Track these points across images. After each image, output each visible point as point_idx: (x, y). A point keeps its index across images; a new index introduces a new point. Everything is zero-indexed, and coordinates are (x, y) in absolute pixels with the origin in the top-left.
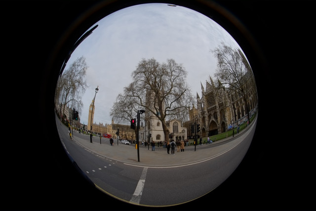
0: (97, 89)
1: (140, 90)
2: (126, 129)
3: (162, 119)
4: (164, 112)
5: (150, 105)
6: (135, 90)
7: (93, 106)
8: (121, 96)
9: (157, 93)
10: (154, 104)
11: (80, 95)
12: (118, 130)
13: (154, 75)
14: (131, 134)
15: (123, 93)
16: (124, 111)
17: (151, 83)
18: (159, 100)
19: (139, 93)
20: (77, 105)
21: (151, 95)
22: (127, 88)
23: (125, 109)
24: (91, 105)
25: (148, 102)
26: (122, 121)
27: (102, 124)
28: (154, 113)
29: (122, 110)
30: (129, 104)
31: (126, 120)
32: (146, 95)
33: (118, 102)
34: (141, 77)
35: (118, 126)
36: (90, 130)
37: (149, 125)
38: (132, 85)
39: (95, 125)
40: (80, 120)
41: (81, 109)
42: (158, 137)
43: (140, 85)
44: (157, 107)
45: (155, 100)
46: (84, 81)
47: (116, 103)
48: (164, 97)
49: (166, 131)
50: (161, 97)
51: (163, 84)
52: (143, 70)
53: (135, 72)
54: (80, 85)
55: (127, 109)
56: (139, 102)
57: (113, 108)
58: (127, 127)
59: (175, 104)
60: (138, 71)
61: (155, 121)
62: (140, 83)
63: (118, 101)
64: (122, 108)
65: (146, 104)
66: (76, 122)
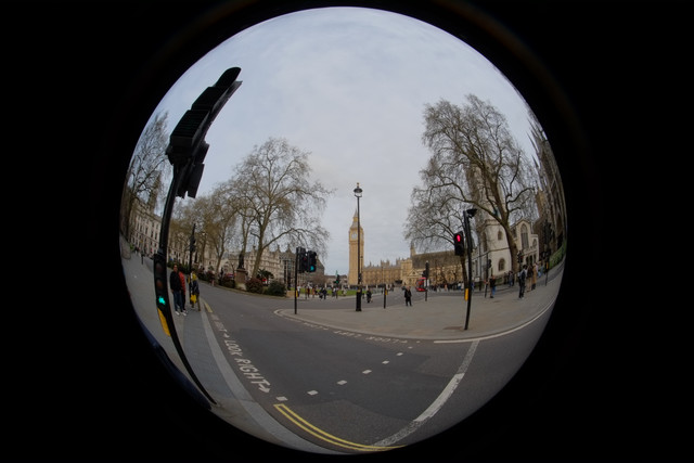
0: (358, 190)
1: (452, 168)
2: (442, 260)
3: (504, 223)
4: (504, 206)
5: (479, 197)
6: (442, 172)
7: (357, 228)
8: (420, 191)
9: (483, 168)
10: (487, 193)
11: (310, 215)
12: (427, 266)
13: (463, 132)
14: (452, 269)
15: (422, 185)
16: (434, 222)
17: (465, 150)
18: (491, 183)
19: (453, 176)
20: (308, 239)
21: (476, 175)
22: (425, 172)
23: (435, 218)
24: (352, 229)
25: (474, 192)
26: (434, 243)
27: (388, 262)
28: (490, 213)
29: (429, 220)
30: (439, 204)
31: (441, 239)
32: (467, 176)
33: (417, 205)
34: (443, 142)
35: (426, 257)
36: (356, 283)
37: (485, 241)
38: (433, 162)
39: (371, 268)
40: (323, 268)
41: (323, 245)
42: (501, 265)
43: (449, 158)
44: (493, 199)
45: (484, 183)
46: (312, 184)
47: (413, 210)
48: (496, 175)
49: (512, 248)
50: (493, 175)
51: (485, 146)
52: (440, 127)
53: (426, 135)
54: (305, 196)
55: (439, 216)
56: (459, 195)
57: (408, 222)
58: (446, 255)
59: (516, 187)
60: (431, 132)
61: (494, 230)
62: (446, 154)
63: (417, 203)
64: (427, 215)
65: (473, 196)
66: (311, 276)
